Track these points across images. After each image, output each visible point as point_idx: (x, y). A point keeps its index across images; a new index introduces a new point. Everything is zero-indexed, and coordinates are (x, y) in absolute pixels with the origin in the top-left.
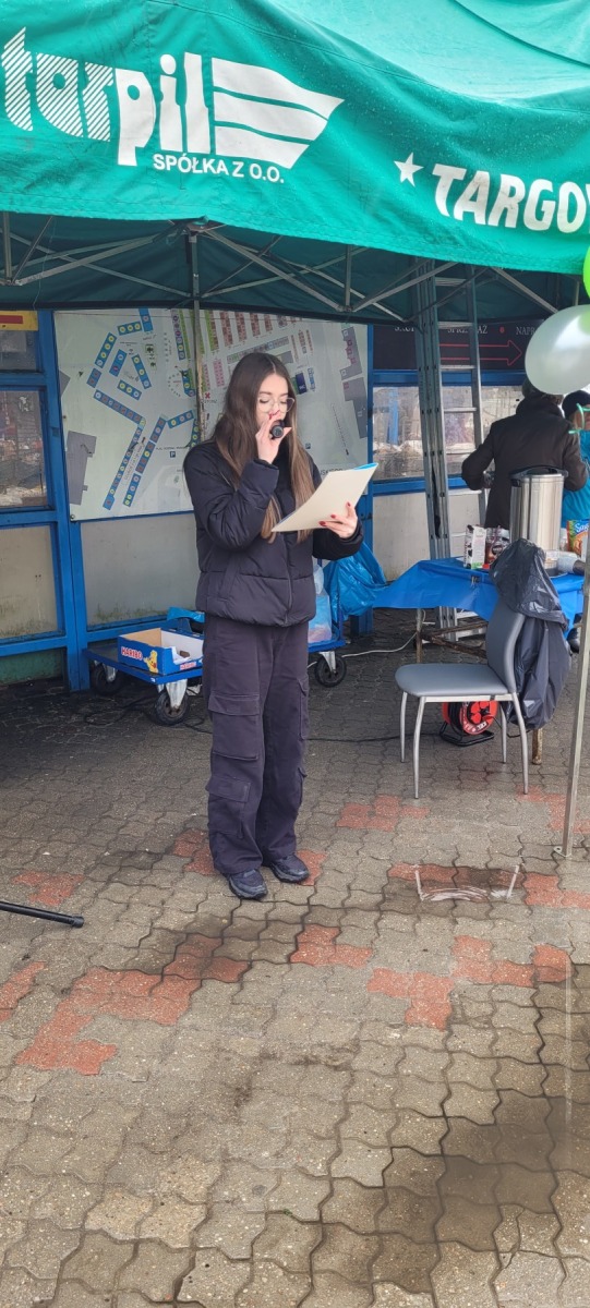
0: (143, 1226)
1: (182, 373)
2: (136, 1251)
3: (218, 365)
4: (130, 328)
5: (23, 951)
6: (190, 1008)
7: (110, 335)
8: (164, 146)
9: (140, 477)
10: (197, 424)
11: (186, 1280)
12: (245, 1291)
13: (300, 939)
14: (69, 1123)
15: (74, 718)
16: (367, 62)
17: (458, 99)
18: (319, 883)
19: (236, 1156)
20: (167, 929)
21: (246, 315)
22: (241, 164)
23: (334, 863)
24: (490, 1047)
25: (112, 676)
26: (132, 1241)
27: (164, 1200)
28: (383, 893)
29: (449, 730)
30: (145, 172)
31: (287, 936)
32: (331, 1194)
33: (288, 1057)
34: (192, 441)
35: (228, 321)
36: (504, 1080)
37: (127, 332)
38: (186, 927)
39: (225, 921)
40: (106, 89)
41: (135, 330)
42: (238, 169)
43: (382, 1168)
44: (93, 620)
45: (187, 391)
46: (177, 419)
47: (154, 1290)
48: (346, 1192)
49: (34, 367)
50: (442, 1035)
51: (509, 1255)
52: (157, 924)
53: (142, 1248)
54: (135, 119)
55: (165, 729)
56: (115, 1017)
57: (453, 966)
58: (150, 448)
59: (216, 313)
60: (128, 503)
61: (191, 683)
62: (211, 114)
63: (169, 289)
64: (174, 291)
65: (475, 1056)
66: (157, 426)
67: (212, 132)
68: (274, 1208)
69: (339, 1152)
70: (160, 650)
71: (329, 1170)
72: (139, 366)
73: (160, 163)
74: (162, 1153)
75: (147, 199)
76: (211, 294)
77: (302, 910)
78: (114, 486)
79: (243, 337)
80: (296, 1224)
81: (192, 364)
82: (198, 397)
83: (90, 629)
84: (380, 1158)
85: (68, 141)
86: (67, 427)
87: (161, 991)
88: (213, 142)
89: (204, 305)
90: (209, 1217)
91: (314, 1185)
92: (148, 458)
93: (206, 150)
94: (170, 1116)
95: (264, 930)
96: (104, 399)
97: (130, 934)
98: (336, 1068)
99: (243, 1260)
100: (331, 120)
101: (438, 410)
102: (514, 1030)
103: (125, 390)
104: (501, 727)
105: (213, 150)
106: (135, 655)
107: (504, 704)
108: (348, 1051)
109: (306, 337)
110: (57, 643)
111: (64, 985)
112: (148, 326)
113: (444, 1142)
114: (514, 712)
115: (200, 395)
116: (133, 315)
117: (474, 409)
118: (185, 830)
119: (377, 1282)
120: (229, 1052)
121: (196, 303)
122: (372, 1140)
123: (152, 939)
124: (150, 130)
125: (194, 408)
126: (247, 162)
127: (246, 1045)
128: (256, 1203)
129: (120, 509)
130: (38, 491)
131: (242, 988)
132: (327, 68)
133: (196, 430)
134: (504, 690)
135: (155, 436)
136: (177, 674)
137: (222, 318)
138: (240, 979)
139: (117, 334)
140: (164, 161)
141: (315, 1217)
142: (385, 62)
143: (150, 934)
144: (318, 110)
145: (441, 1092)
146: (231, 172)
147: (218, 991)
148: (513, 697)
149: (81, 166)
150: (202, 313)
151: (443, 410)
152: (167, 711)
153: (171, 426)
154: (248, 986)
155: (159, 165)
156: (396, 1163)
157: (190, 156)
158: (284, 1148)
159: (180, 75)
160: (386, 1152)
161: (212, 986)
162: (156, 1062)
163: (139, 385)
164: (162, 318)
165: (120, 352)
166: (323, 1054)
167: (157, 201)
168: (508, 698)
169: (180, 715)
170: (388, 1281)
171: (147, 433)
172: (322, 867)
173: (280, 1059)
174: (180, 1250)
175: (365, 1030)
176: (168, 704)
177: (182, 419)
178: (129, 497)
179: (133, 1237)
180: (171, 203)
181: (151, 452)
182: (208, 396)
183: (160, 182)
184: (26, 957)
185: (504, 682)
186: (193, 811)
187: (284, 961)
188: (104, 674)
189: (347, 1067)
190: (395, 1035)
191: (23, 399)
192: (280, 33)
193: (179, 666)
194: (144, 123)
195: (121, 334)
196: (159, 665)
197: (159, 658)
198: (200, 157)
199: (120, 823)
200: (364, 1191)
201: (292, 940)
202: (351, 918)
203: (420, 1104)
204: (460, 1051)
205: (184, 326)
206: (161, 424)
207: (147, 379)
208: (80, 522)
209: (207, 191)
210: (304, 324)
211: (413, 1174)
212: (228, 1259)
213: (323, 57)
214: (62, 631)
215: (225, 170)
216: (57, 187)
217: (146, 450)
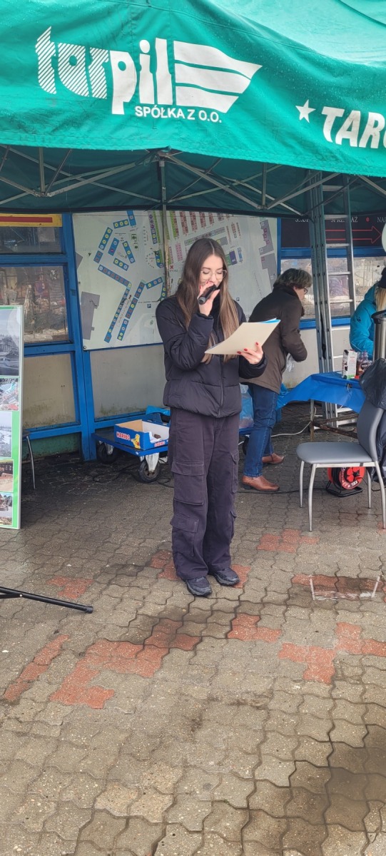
0: (132, 807)
1: (155, 252)
2: (127, 824)
3: (178, 247)
4: (121, 224)
5: (55, 628)
6: (162, 667)
7: (108, 228)
8: (142, 101)
9: (128, 321)
10: (165, 285)
11: (160, 843)
12: (199, 852)
13: (233, 623)
14: (84, 740)
15: (86, 478)
16: (277, 40)
17: (338, 62)
18: (246, 586)
19: (192, 764)
20: (147, 615)
21: (197, 214)
22: (193, 111)
23: (256, 574)
24: (361, 696)
25: (110, 451)
26: (125, 817)
27: (146, 791)
28: (289, 594)
29: (333, 487)
30: (130, 118)
31: (225, 621)
32: (255, 790)
33: (227, 700)
34: (162, 297)
35: (185, 218)
36: (370, 718)
37: (120, 226)
38: (159, 614)
39: (184, 610)
40: (104, 64)
41: (124, 225)
42: (191, 115)
43: (288, 775)
44: (98, 414)
45: (158, 264)
46: (152, 283)
47: (139, 850)
48: (265, 790)
49: (60, 251)
50: (328, 687)
51: (374, 835)
52: (140, 612)
53: (132, 822)
54: (123, 83)
55: (145, 485)
56: (113, 671)
57: (335, 642)
58: (134, 302)
59: (177, 213)
60: (120, 338)
61: (162, 455)
62: (173, 78)
63: (147, 198)
64: (149, 199)
65: (351, 702)
66: (139, 287)
67: (174, 90)
68: (217, 798)
69: (260, 763)
70: (141, 434)
71: (253, 774)
72: (127, 248)
73: (140, 112)
74: (144, 760)
75: (131, 136)
76: (174, 200)
77: (235, 604)
78: (112, 327)
79: (195, 228)
80: (232, 809)
81: (161, 248)
82: (165, 268)
83: (97, 420)
84: (288, 768)
85: (80, 100)
86: (81, 289)
87: (143, 655)
88: (174, 97)
89: (169, 208)
90: (175, 803)
91: (244, 784)
92: (133, 309)
93: (170, 102)
94: (150, 736)
95: (210, 616)
96: (105, 271)
97: (124, 618)
98: (258, 708)
99: (197, 832)
100: (253, 80)
101: (324, 274)
102: (377, 686)
103: (118, 265)
104: (367, 485)
105: (174, 102)
106: (126, 437)
107: (369, 469)
108: (266, 697)
109: (236, 228)
110: (75, 430)
111: (81, 650)
112: (133, 222)
113: (330, 759)
114: (376, 474)
115: (167, 266)
116: (123, 215)
117: (349, 273)
118: (158, 551)
119: (286, 849)
120: (188, 695)
121: (164, 206)
122: (282, 756)
123: (137, 622)
124: (133, 90)
125: (162, 275)
126: (197, 109)
127: (198, 692)
128: (205, 795)
129: (115, 342)
130: (63, 332)
131: (196, 654)
132: (250, 45)
133: (164, 290)
134: (370, 460)
135: (138, 294)
136: (152, 449)
137: (181, 216)
138: (194, 648)
139: (113, 228)
140: (142, 111)
141: (245, 805)
142: (289, 40)
143: (136, 618)
144: (244, 73)
145: (328, 725)
146: (186, 116)
147: (179, 656)
148: (375, 464)
149: (87, 116)
150: (168, 213)
151: (328, 274)
152: (146, 473)
153: (148, 288)
154: (200, 653)
155: (139, 113)
156: (298, 771)
157: (159, 106)
158: (224, 759)
159: (152, 53)
160: (292, 764)
161: (176, 653)
162: (140, 701)
163: (127, 261)
164: (142, 217)
165: (115, 239)
166: (249, 699)
167: (138, 137)
168: (371, 464)
169: (155, 476)
170: (293, 849)
171: (133, 293)
172: (248, 576)
173: (221, 701)
174: (156, 824)
175: (277, 683)
176: (147, 469)
177: (155, 283)
178: (121, 334)
179: (126, 815)
180: (147, 138)
181: (135, 305)
182: (172, 267)
183: (139, 124)
184: (57, 632)
185: (369, 454)
186: (163, 538)
187: (223, 637)
188: (105, 450)
189: (265, 707)
190: (297, 687)
191: (53, 272)
192: (219, 22)
193: (154, 444)
194: (129, 86)
195: (115, 228)
196: (141, 443)
197: (141, 439)
198: (166, 107)
199: (116, 546)
200: (277, 789)
201: (228, 623)
202: (267, 610)
203: (314, 733)
204: (341, 699)
205: (156, 222)
206: (141, 286)
207: (132, 257)
208: (90, 351)
209: (171, 130)
210: (235, 219)
211: (309, 779)
212: (188, 830)
213: (248, 37)
214: (78, 422)
215: (182, 115)
216: (72, 130)
217: (132, 303)
